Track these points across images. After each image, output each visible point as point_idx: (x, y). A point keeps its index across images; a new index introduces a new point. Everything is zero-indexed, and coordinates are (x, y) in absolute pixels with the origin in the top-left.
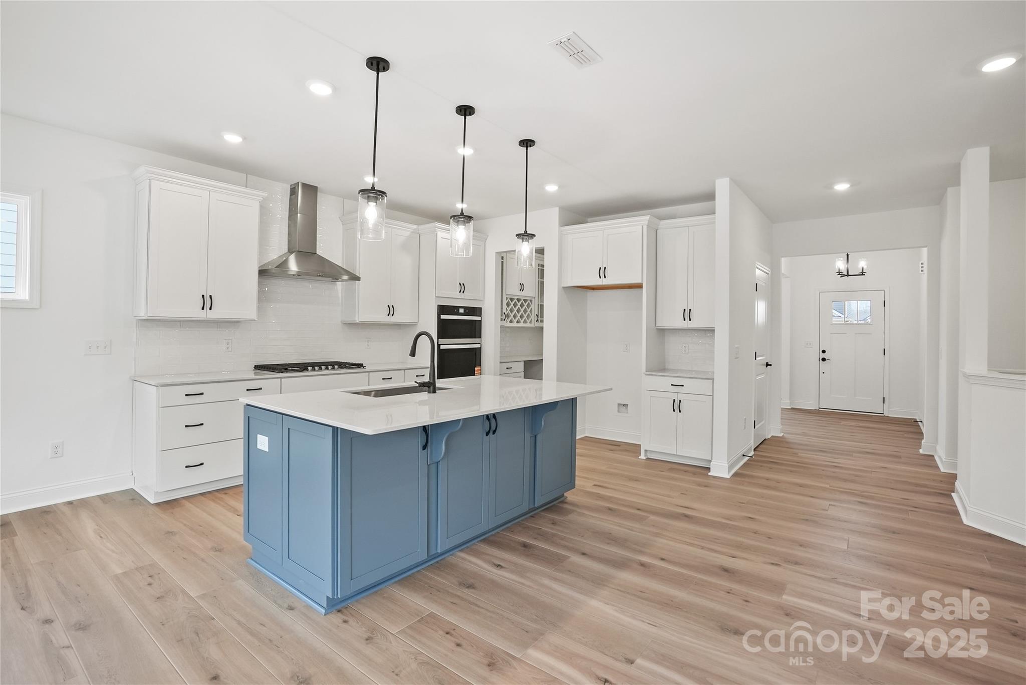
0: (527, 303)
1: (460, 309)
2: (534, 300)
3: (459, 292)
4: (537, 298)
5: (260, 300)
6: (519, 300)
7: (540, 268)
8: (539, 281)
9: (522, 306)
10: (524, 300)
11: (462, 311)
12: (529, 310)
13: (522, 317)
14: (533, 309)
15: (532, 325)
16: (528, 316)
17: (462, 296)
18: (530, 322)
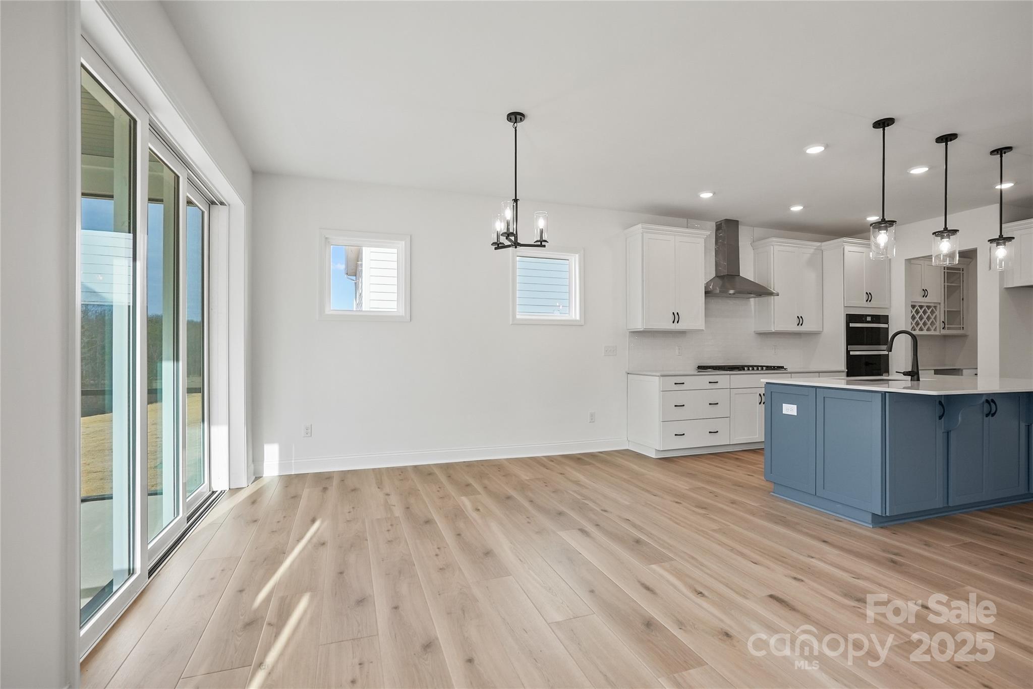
0: (931, 310)
1: (868, 317)
2: (938, 306)
3: (865, 301)
4: (942, 304)
5: (706, 316)
6: (921, 307)
7: (946, 271)
8: (945, 285)
9: (925, 312)
10: (927, 306)
11: (869, 319)
12: (933, 317)
13: (925, 324)
14: (938, 316)
15: (937, 333)
16: (932, 324)
17: (869, 304)
18: (935, 330)
